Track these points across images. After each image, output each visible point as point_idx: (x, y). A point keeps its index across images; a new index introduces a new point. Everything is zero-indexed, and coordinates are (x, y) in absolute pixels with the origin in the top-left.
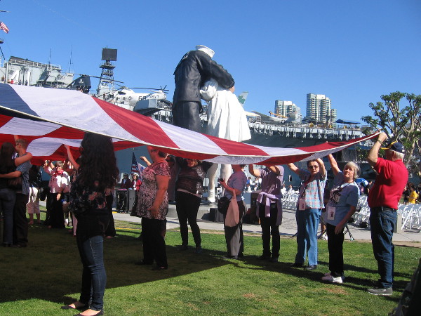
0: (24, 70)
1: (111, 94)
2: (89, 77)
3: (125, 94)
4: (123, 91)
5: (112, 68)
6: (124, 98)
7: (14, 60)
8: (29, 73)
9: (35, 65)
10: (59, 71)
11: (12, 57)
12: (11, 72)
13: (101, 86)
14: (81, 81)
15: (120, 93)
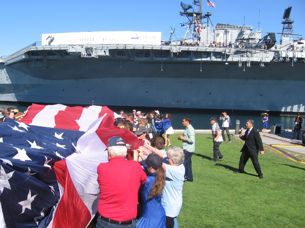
0: (226, 32)
1: (292, 44)
2: (274, 34)
3: (302, 43)
4: (302, 41)
5: (291, 23)
6: (303, 47)
7: (220, 26)
8: (230, 34)
9: (234, 27)
10: (251, 30)
11: (218, 24)
12: (218, 35)
13: (283, 38)
14: (269, 38)
15: (299, 43)
